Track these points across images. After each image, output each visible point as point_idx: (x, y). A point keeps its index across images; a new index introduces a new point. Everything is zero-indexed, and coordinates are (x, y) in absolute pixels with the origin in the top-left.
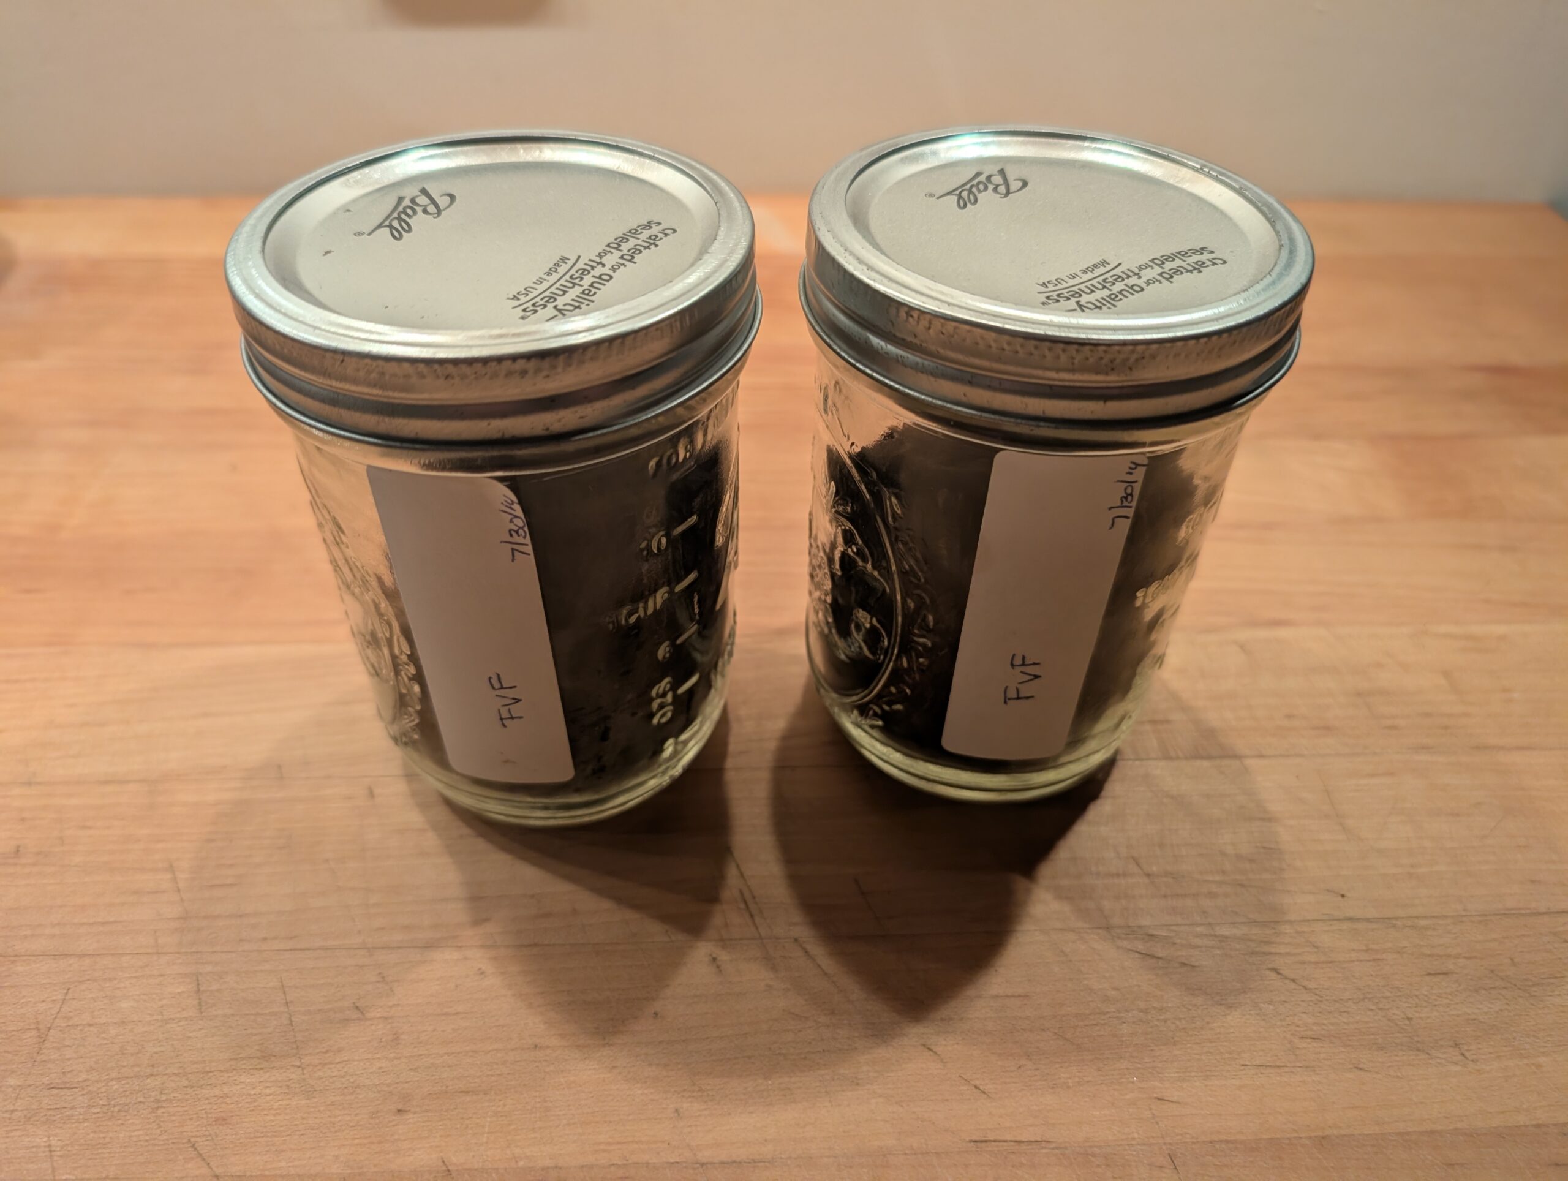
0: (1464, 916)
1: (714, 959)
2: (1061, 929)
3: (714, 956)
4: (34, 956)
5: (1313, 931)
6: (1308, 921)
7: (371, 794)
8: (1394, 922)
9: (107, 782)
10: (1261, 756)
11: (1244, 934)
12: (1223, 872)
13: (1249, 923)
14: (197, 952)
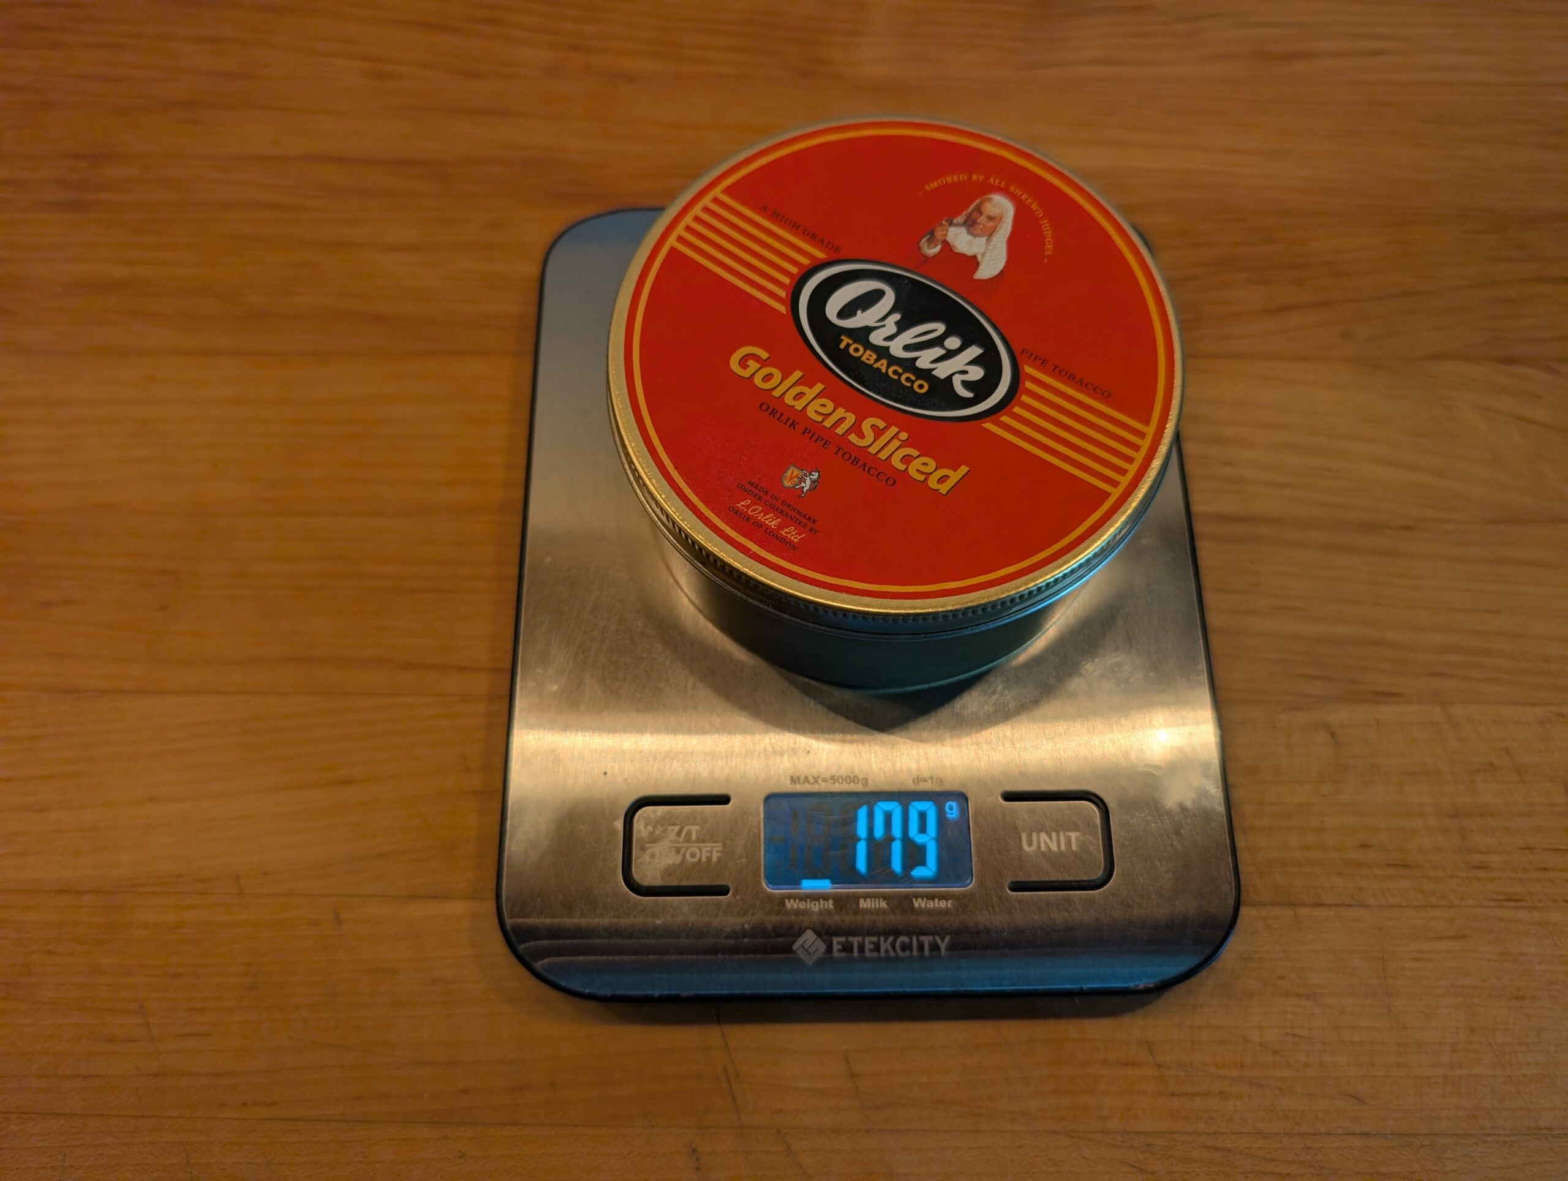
0: (1489, 1135)
1: (694, 1150)
2: (1055, 1132)
3: (694, 1146)
4: (25, 1113)
5: (1323, 1147)
6: (1320, 1134)
7: (338, 921)
8: (1411, 1140)
9: (61, 892)
10: (1318, 905)
11: (1246, 1148)
12: (1242, 1066)
13: (1256, 1133)
14: (181, 1117)
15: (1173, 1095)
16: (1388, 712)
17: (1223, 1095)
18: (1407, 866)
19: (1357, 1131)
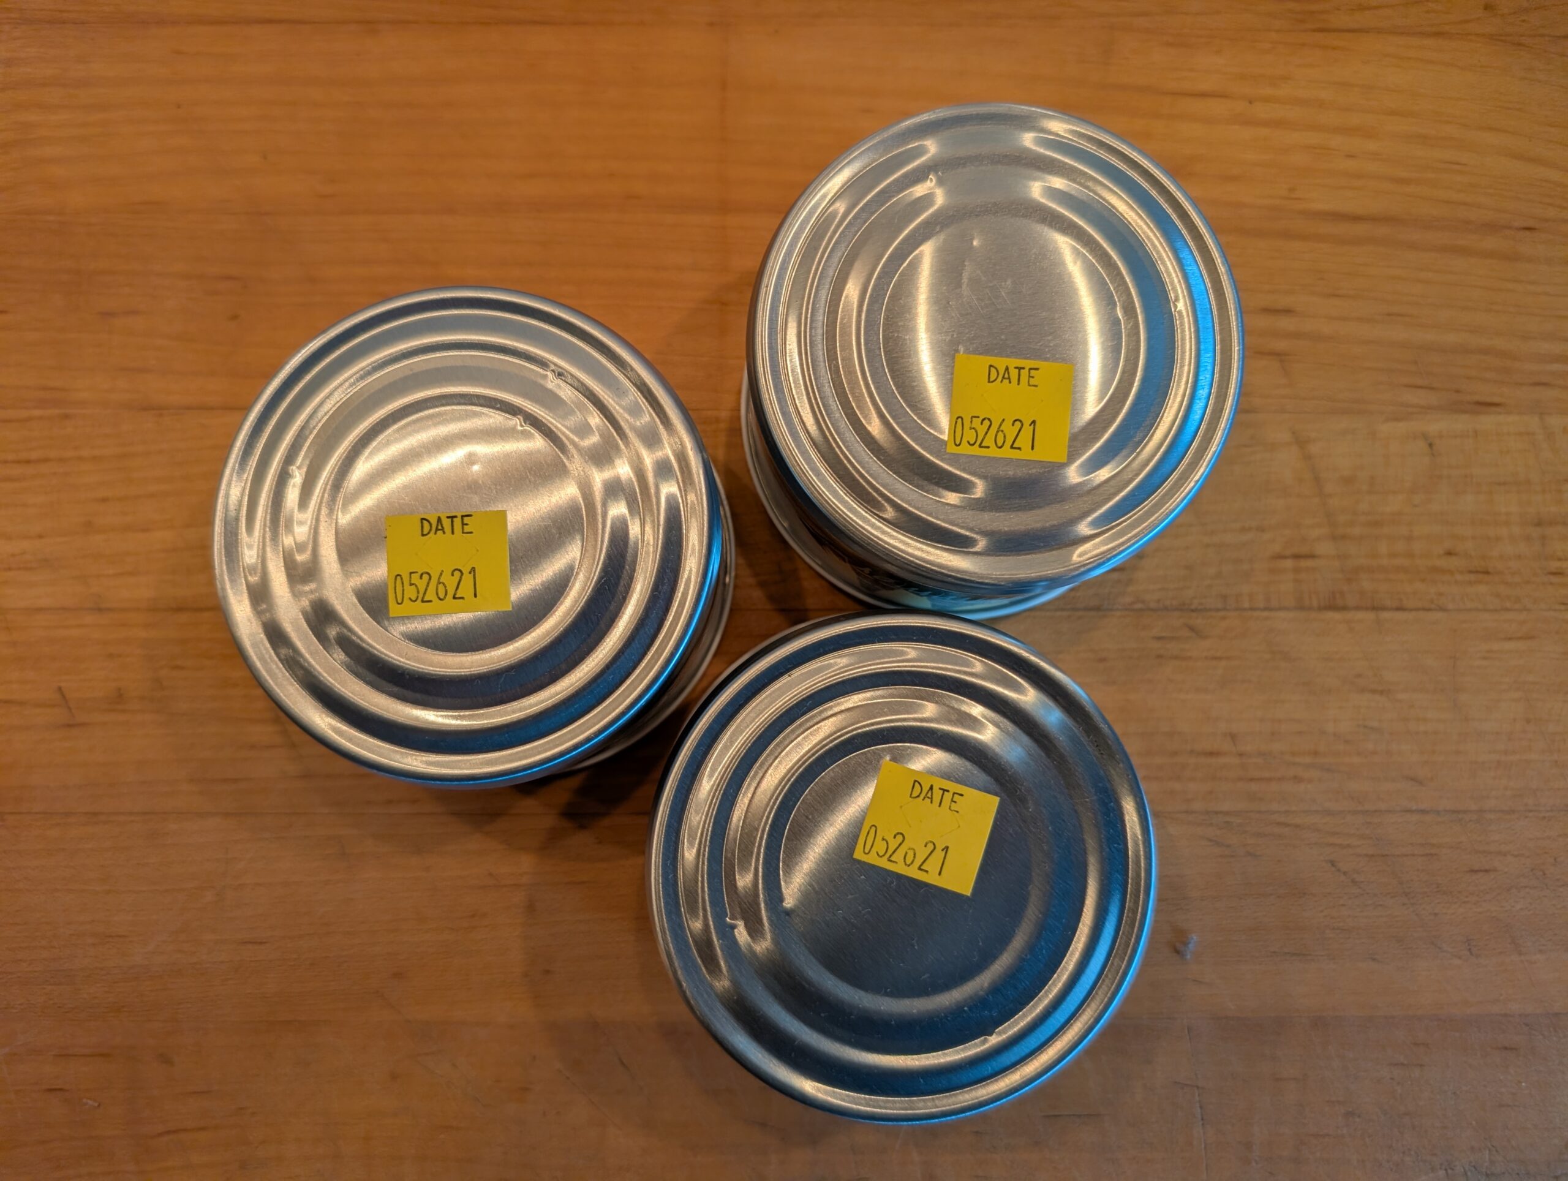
15: (1252, 780)
16: (1487, 421)
17: (1297, 779)
18: (1487, 573)
19: (1414, 808)
